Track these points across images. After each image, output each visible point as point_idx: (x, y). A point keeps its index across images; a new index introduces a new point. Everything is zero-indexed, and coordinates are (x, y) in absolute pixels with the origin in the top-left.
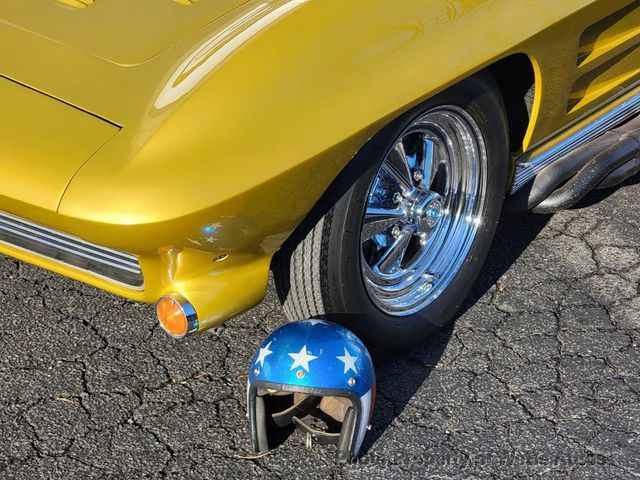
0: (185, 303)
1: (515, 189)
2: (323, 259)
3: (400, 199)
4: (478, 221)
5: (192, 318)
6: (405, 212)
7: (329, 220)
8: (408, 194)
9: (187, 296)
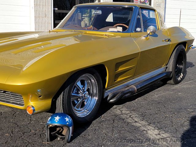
0: (33, 107)
1: (105, 97)
2: (63, 101)
3: (79, 92)
4: (97, 98)
5: (34, 110)
6: (81, 95)
7: (64, 92)
8: (81, 92)
9: (33, 105)
